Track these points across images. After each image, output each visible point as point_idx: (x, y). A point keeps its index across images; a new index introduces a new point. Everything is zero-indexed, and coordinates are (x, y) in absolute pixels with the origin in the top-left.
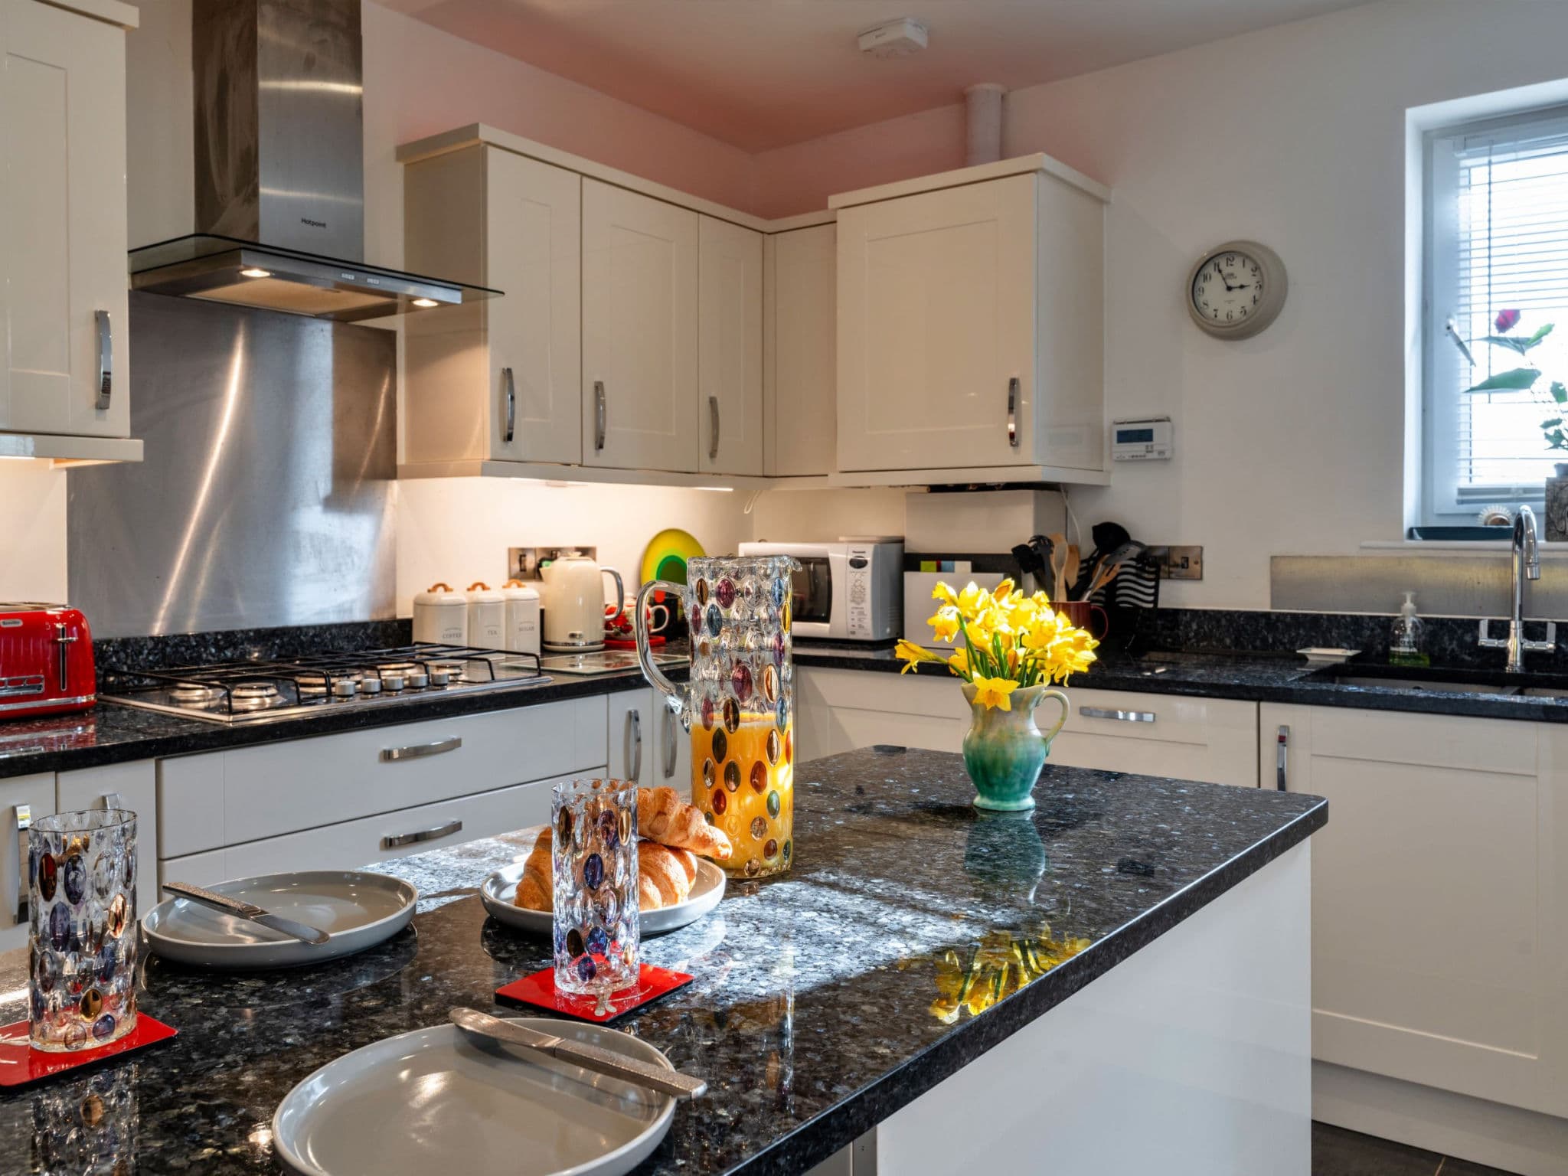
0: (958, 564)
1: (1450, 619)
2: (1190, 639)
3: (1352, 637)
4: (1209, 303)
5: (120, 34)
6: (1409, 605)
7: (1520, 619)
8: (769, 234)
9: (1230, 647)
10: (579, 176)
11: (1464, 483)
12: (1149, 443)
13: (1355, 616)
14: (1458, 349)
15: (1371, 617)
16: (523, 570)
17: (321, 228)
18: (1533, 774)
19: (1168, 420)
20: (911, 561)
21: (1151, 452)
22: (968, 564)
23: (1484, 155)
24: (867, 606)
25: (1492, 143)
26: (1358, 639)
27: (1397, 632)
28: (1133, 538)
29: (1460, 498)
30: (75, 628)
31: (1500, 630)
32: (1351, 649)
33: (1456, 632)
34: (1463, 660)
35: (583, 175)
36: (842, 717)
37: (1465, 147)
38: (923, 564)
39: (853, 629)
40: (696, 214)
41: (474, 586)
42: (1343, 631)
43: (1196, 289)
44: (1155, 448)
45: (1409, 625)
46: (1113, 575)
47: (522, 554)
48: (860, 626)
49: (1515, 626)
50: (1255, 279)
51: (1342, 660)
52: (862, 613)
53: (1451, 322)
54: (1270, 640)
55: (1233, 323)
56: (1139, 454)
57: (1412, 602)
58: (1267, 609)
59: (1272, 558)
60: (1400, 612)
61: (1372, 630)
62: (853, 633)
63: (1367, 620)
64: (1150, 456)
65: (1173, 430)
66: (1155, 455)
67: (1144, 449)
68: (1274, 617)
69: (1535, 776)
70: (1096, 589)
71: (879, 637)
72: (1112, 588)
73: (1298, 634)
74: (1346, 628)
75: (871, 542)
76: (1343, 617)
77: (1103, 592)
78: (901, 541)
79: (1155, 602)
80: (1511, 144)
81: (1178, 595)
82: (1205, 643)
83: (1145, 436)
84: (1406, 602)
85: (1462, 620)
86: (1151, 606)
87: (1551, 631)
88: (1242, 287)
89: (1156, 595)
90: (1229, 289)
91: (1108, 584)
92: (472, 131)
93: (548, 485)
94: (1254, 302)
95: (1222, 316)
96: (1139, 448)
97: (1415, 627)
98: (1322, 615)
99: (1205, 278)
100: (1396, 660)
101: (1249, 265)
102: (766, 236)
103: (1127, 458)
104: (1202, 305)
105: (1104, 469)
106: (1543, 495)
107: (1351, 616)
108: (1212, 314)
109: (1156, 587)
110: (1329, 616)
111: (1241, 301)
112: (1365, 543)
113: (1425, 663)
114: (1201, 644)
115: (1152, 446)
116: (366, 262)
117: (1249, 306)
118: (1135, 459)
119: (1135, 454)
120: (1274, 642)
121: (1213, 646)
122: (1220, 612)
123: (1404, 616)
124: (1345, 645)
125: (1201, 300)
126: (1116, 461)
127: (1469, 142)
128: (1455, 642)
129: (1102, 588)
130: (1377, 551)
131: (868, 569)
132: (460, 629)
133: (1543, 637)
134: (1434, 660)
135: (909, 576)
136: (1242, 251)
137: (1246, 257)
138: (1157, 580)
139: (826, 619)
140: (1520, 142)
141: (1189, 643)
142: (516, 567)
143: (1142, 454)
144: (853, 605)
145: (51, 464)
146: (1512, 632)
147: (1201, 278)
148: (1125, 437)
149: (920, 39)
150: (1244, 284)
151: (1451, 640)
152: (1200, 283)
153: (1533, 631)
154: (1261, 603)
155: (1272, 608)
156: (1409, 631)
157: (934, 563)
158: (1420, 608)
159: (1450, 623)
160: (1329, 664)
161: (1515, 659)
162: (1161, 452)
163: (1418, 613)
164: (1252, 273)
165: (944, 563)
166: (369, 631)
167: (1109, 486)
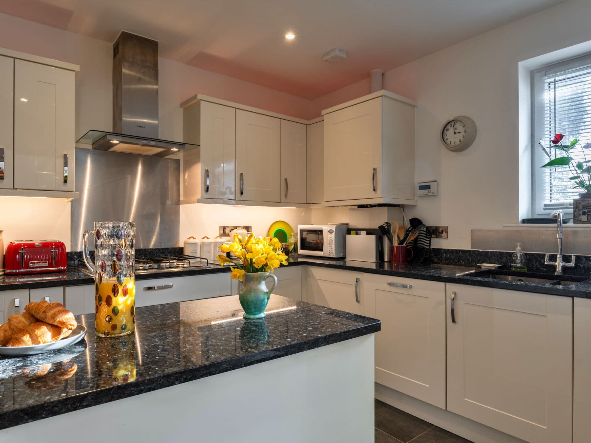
0: (362, 232)
1: (536, 254)
2: (443, 260)
3: (500, 260)
4: (449, 139)
5: (73, 74)
6: (519, 248)
7: (561, 254)
8: (309, 125)
9: (456, 263)
10: (235, 109)
11: (547, 202)
12: (429, 190)
13: (501, 252)
14: (543, 151)
15: (506, 253)
16: (224, 233)
17: (144, 128)
18: (545, 315)
19: (436, 181)
20: (349, 231)
21: (430, 193)
22: (365, 232)
23: (553, 77)
24: (333, 246)
25: (556, 72)
26: (502, 260)
27: (514, 258)
28: (423, 223)
29: (545, 208)
30: (60, 248)
31: (553, 258)
32: (499, 264)
33: (538, 259)
34: (541, 269)
35: (236, 108)
36: (320, 283)
37: (545, 75)
38: (352, 232)
39: (330, 254)
40: (280, 119)
41: (205, 237)
42: (496, 257)
43: (444, 134)
44: (431, 191)
45: (519, 256)
46: (416, 236)
47: (224, 228)
48: (332, 253)
49: (559, 257)
50: (464, 129)
51: (494, 268)
52: (332, 248)
53: (541, 141)
54: (470, 261)
55: (456, 145)
56: (426, 194)
57: (520, 247)
58: (470, 249)
59: (472, 230)
60: (515, 251)
61: (507, 257)
62: (330, 255)
63: (505, 253)
64: (429, 194)
65: (438, 185)
66: (431, 194)
67: (428, 192)
68: (472, 252)
69: (546, 316)
70: (409, 241)
71: (338, 256)
72: (416, 240)
73: (480, 258)
74: (497, 256)
75: (335, 225)
76: (496, 252)
77: (413, 242)
78: (347, 224)
79: (430, 246)
80: (564, 72)
81: (438, 244)
82: (448, 261)
83: (428, 187)
84: (517, 247)
85: (540, 254)
86: (428, 247)
87: (573, 259)
88: (459, 132)
89: (430, 243)
90: (455, 133)
91: (414, 239)
92: (196, 96)
93: (234, 207)
94: (464, 137)
95: (453, 143)
96: (426, 191)
97: (521, 257)
98: (488, 251)
99: (447, 130)
100: (513, 269)
101: (462, 124)
102: (307, 126)
103: (422, 195)
104: (446, 140)
105: (416, 199)
106: (572, 206)
107: (499, 252)
108: (449, 143)
109: (430, 241)
110: (491, 252)
111: (459, 138)
112: (505, 225)
113: (526, 270)
114: (447, 261)
115: (430, 191)
116: (159, 139)
117: (462, 139)
118: (425, 196)
119: (424, 194)
120: (472, 261)
121: (451, 262)
122: (453, 250)
123: (517, 252)
124: (497, 263)
125: (445, 138)
126: (419, 196)
127: (547, 73)
128: (537, 262)
129: (412, 241)
130: (510, 228)
131: (334, 233)
132: (196, 251)
133: (570, 261)
134: (529, 269)
135: (348, 236)
136: (459, 119)
137: (461, 122)
138: (430, 238)
139: (321, 250)
140: (567, 71)
141: (443, 261)
142: (222, 232)
143: (428, 193)
144: (330, 246)
145: (66, 200)
146: (558, 259)
147: (445, 130)
148: (421, 188)
149: (343, 55)
150: (460, 131)
151: (536, 262)
152: (445, 132)
153: (566, 259)
154: (467, 247)
155: (472, 249)
156: (519, 258)
157: (355, 232)
158: (523, 249)
159: (536, 255)
160: (488, 269)
161: (559, 270)
162: (433, 193)
163: (522, 251)
164: (463, 127)
165: (358, 232)
166: (169, 251)
167: (417, 205)
